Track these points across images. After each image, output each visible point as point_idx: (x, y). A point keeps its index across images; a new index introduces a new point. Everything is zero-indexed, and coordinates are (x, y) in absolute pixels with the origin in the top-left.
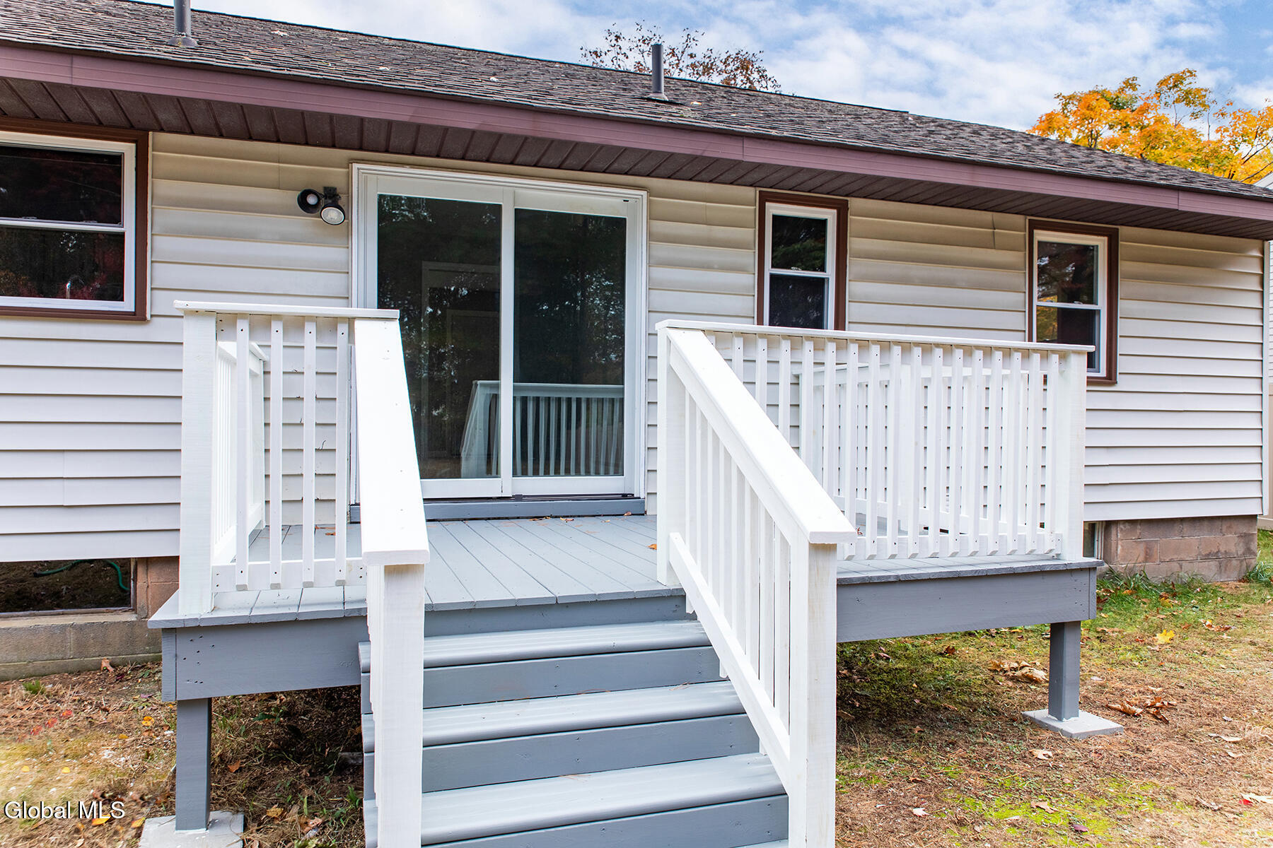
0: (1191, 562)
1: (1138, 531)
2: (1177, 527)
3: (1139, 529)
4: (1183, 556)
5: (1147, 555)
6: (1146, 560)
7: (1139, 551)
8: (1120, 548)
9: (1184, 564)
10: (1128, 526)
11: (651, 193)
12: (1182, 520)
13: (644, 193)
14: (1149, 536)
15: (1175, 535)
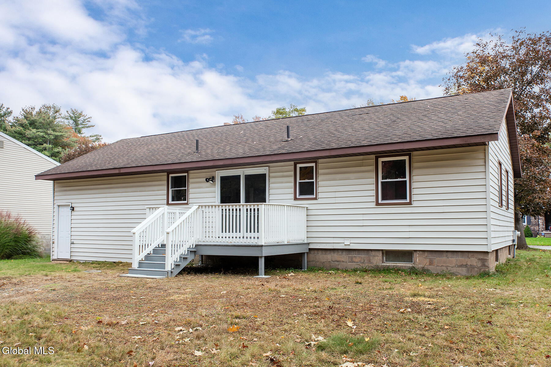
0: (452, 267)
1: (426, 255)
2: (445, 254)
3: (426, 254)
4: (448, 265)
5: (430, 263)
6: (430, 265)
7: (427, 261)
8: (418, 260)
9: (449, 268)
10: (421, 252)
11: (269, 167)
12: (447, 251)
13: (268, 167)
14: (431, 256)
15: (444, 257)
